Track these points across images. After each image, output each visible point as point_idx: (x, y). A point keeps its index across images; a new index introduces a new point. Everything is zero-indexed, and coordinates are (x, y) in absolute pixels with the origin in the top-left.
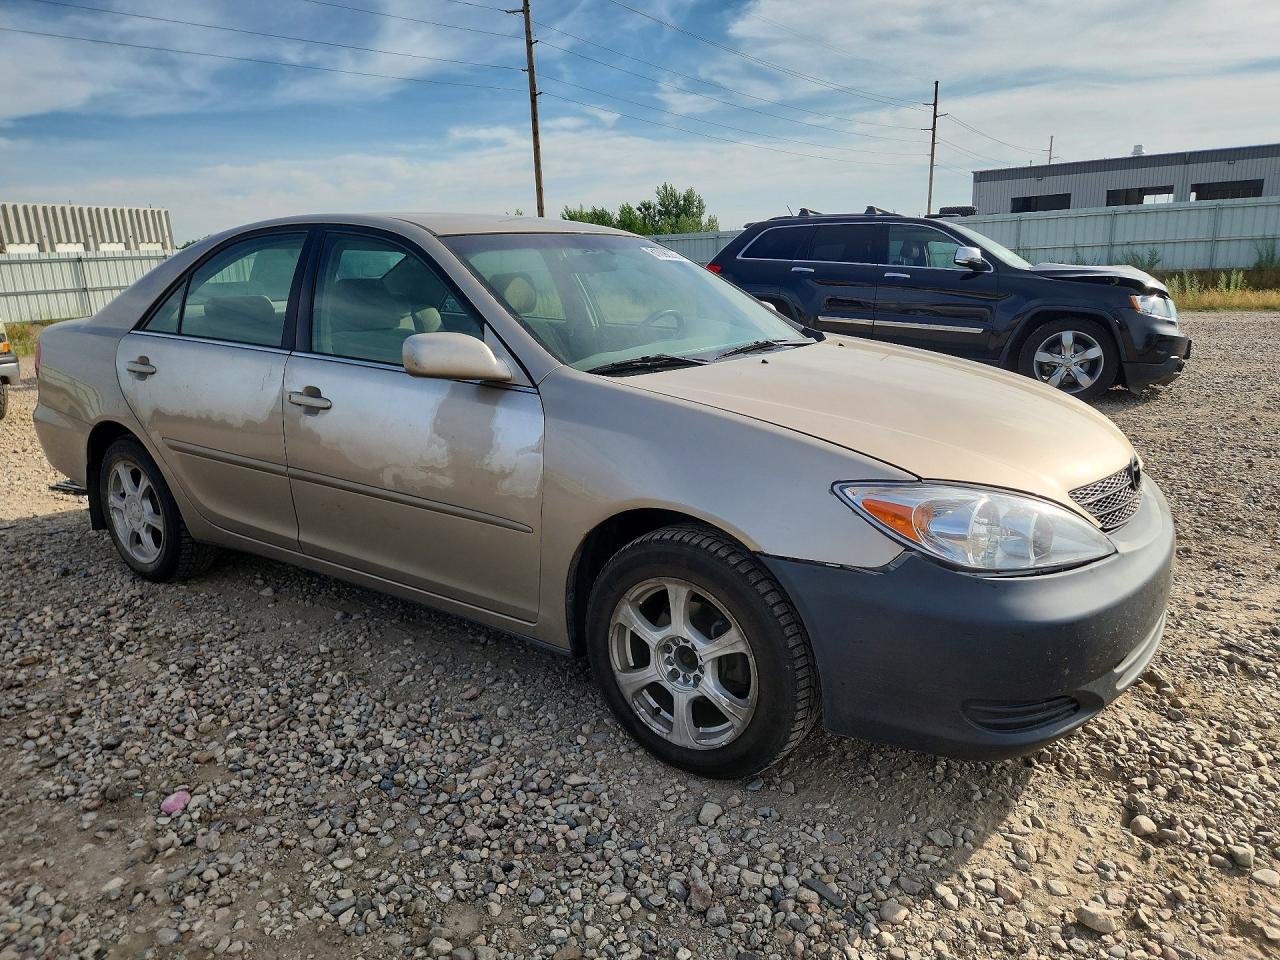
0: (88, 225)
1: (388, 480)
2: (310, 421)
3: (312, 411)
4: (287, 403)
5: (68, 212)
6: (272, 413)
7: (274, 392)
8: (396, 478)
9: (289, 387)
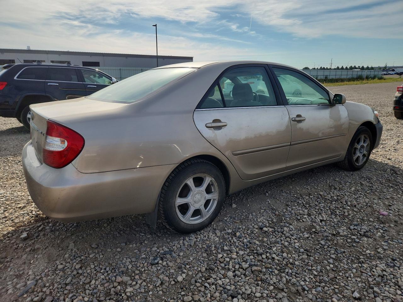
1: (320, 135)
2: (300, 125)
3: (300, 121)
4: (291, 121)
6: (287, 127)
7: (287, 119)
8: (323, 133)
9: (291, 117)
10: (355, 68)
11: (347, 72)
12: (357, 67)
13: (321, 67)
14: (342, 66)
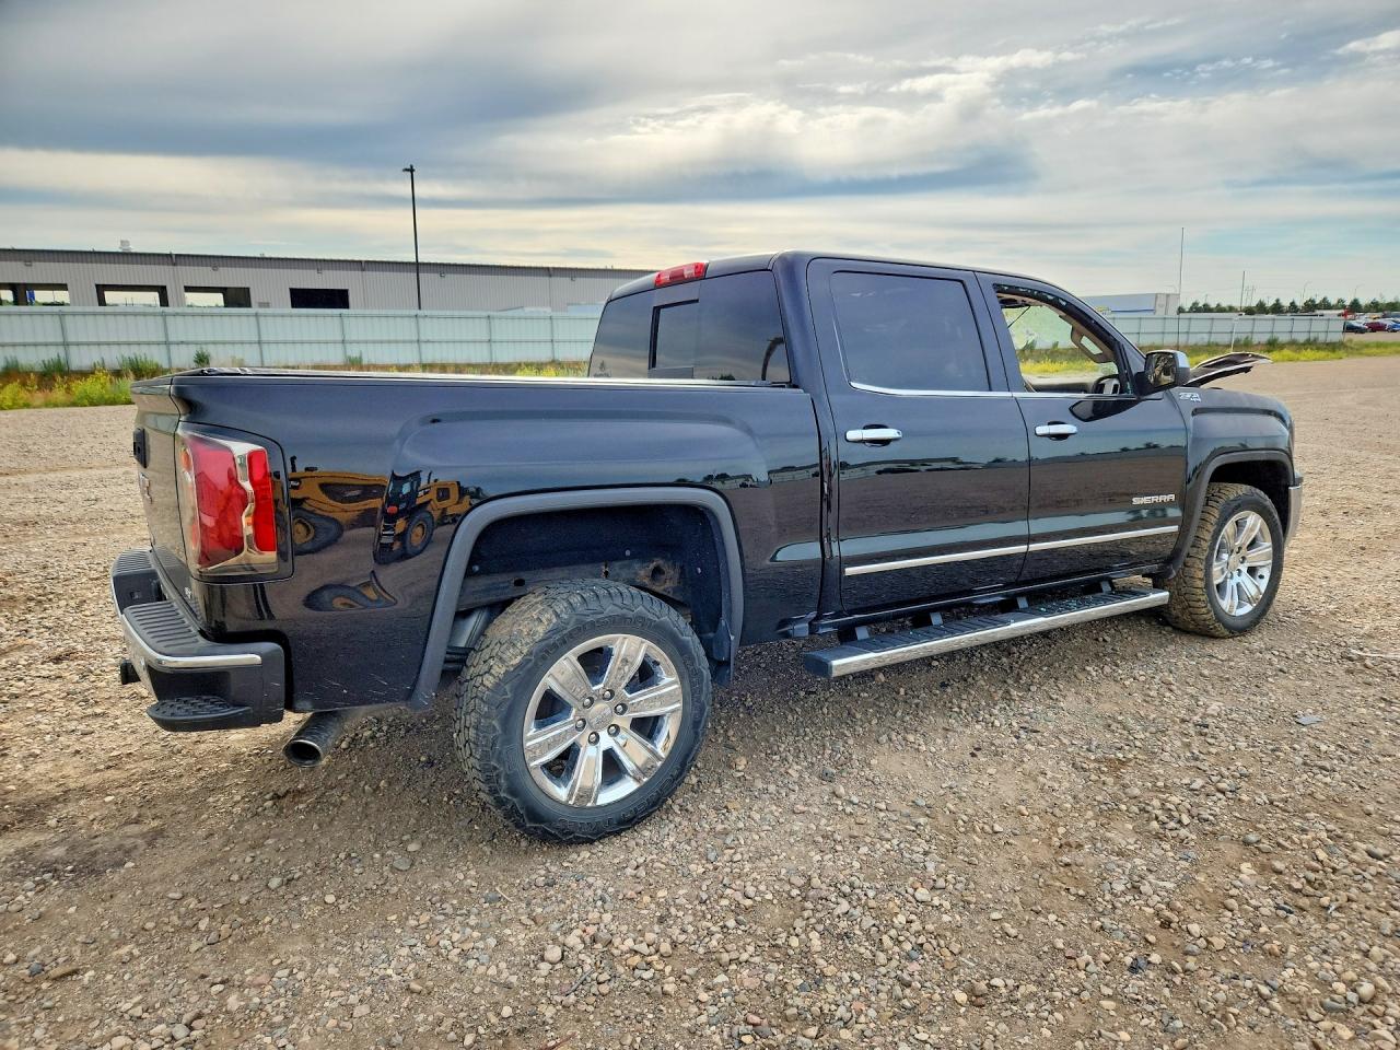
10: (1325, 305)
11: (1290, 322)
12: (1333, 301)
13: (1195, 304)
14: (1278, 300)
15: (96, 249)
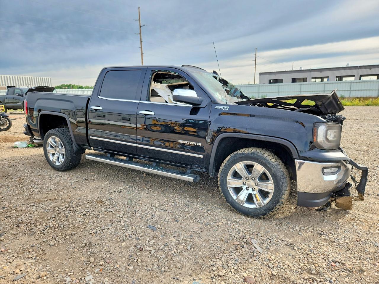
0: (29, 82)
5: (24, 78)
15: (343, 67)
